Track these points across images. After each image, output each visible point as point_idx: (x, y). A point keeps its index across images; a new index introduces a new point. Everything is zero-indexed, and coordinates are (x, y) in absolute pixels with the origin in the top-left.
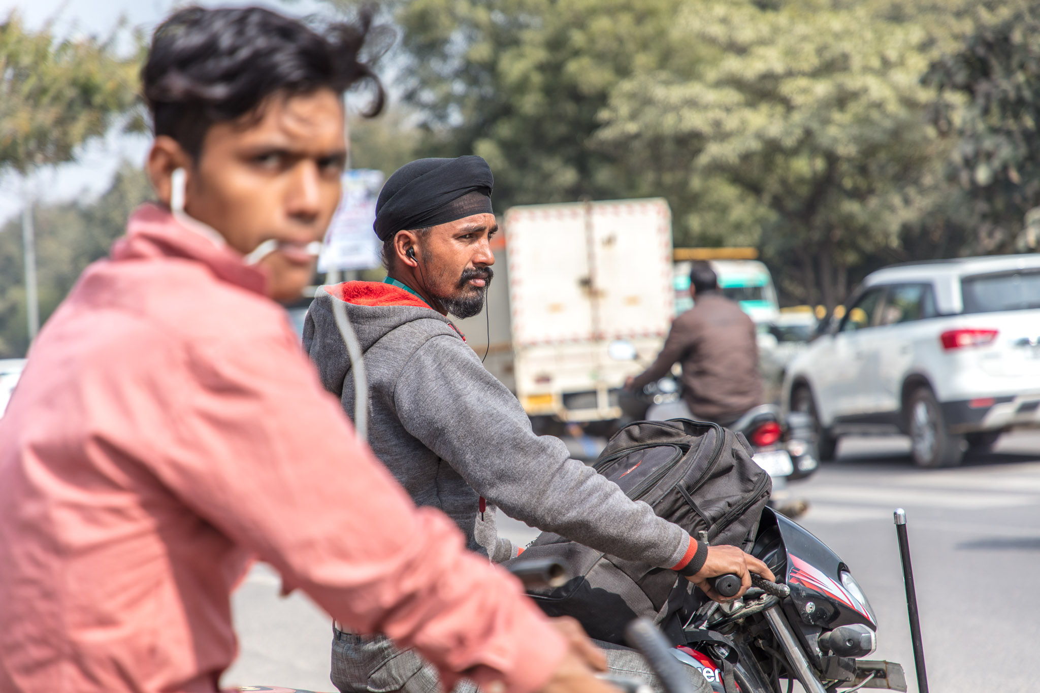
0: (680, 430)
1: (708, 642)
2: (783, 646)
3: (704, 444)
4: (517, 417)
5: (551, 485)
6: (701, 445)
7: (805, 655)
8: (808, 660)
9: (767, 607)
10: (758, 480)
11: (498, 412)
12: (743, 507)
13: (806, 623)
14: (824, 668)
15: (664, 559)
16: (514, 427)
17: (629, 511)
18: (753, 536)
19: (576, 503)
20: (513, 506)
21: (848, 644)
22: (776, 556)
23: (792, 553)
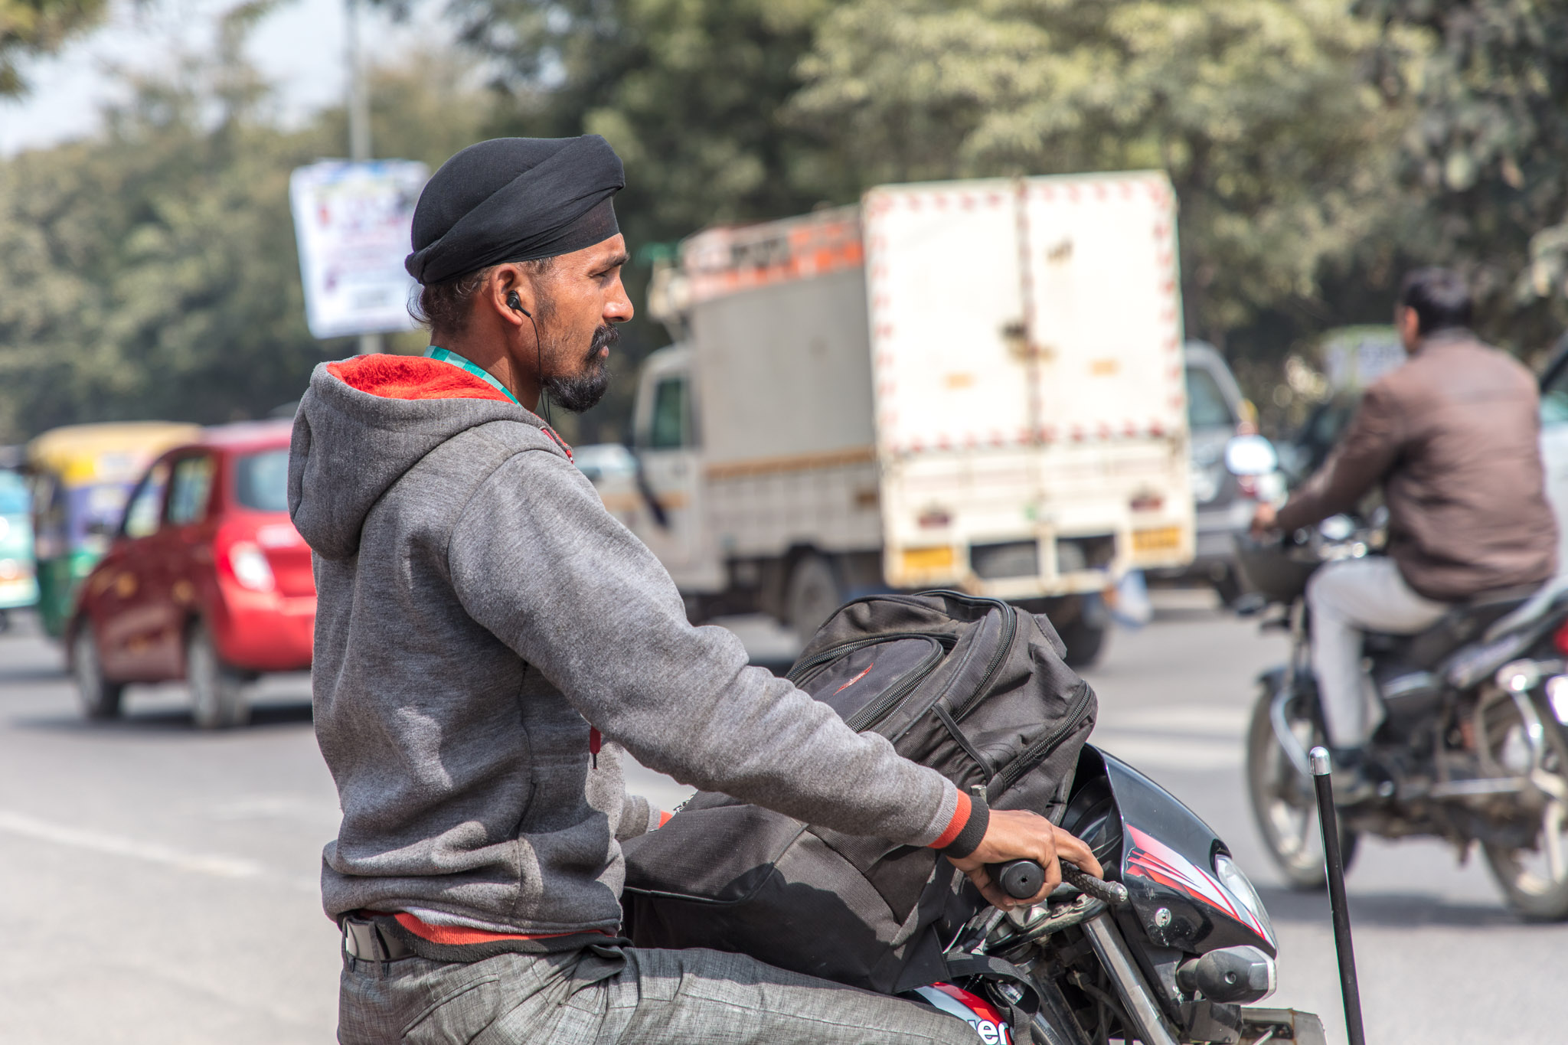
0: (940, 610)
1: (986, 976)
2: (1115, 982)
3: (980, 635)
4: (659, 593)
5: (715, 714)
6: (975, 637)
7: (1154, 998)
8: (1159, 1008)
9: (1088, 917)
10: (1074, 697)
11: (625, 586)
12: (1047, 745)
13: (1155, 943)
14: (1186, 1020)
15: (914, 832)
16: (653, 612)
17: (851, 753)
18: (1064, 794)
19: (758, 742)
20: (650, 748)
21: (1227, 980)
22: (1104, 828)
23: (1131, 824)
